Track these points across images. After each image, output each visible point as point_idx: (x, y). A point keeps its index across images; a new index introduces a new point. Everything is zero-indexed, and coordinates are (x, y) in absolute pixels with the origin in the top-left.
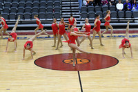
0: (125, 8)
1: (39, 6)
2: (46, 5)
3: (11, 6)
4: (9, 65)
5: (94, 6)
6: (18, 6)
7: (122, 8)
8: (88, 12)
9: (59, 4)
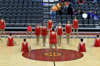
0: (89, 17)
1: (27, 14)
3: (6, 14)
6: (11, 14)
8: (62, 19)
9: (41, 13)
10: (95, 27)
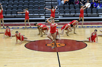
0: (92, 6)
1: (29, 4)
2: (34, 4)
3: (8, 5)
4: (6, 47)
5: (69, 5)
6: (13, 5)
7: (89, 6)
8: (64, 9)
9: (43, 3)
10: (98, 16)
